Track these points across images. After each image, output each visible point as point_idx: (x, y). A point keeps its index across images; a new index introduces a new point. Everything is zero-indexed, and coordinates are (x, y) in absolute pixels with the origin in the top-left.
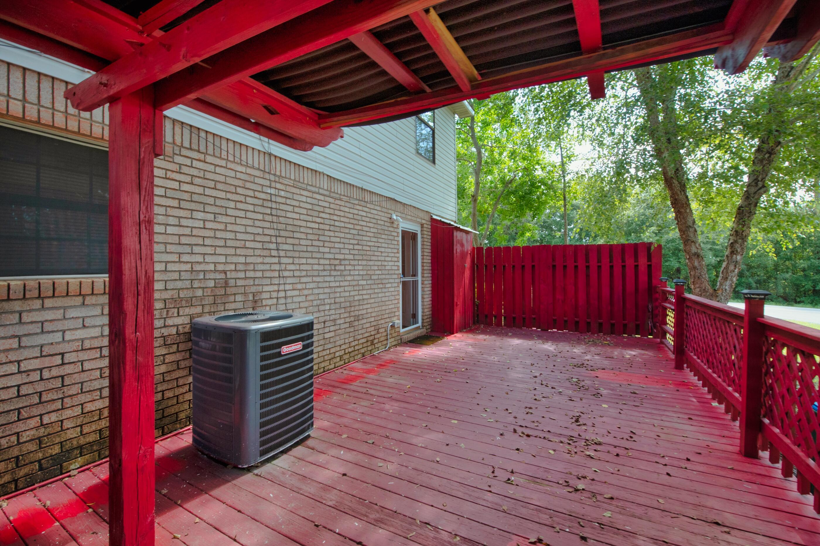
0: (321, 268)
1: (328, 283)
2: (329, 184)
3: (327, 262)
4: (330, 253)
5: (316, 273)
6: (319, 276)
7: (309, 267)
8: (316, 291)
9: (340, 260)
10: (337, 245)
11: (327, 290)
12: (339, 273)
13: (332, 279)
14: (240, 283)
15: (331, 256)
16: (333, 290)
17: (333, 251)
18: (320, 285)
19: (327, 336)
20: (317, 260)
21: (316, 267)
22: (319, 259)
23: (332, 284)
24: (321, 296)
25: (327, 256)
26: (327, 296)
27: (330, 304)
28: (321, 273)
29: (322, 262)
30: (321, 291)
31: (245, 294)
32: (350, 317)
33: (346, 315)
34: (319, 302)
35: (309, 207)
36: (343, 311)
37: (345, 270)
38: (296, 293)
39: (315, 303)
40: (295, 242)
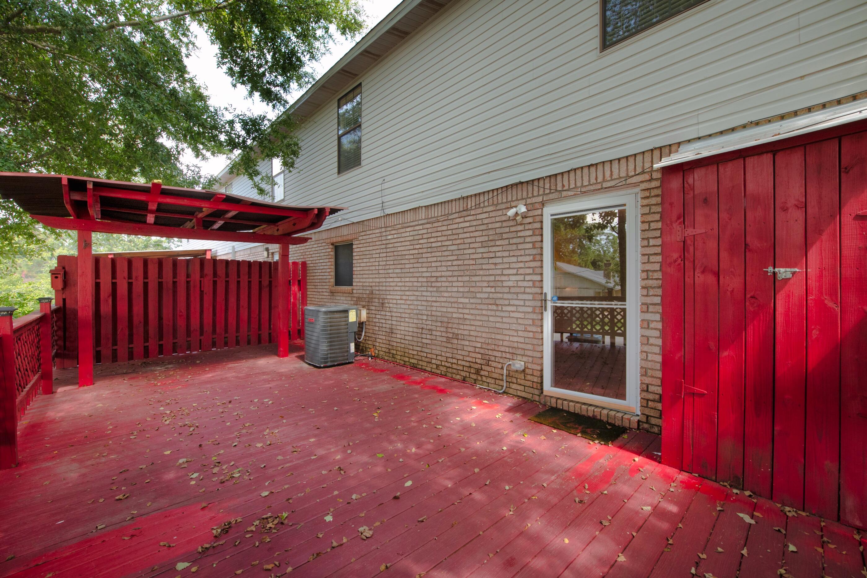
0: (420, 284)
1: (425, 298)
2: (427, 213)
3: (425, 280)
4: (427, 272)
5: (415, 289)
6: (417, 291)
7: (410, 284)
8: (415, 303)
9: (437, 277)
10: (433, 264)
11: (424, 303)
12: (435, 289)
13: (429, 294)
14: (377, 292)
15: (428, 274)
16: (429, 304)
17: (429, 270)
18: (419, 298)
19: (424, 341)
20: (416, 278)
21: (415, 284)
22: (417, 277)
23: (429, 299)
24: (420, 308)
25: (424, 274)
26: (424, 308)
27: (427, 315)
28: (420, 289)
29: (420, 279)
30: (419, 303)
31: (379, 299)
32: (447, 332)
33: (442, 329)
34: (418, 311)
35: (412, 238)
36: (439, 324)
37: (441, 286)
38: (403, 302)
39: (415, 312)
40: (403, 266)
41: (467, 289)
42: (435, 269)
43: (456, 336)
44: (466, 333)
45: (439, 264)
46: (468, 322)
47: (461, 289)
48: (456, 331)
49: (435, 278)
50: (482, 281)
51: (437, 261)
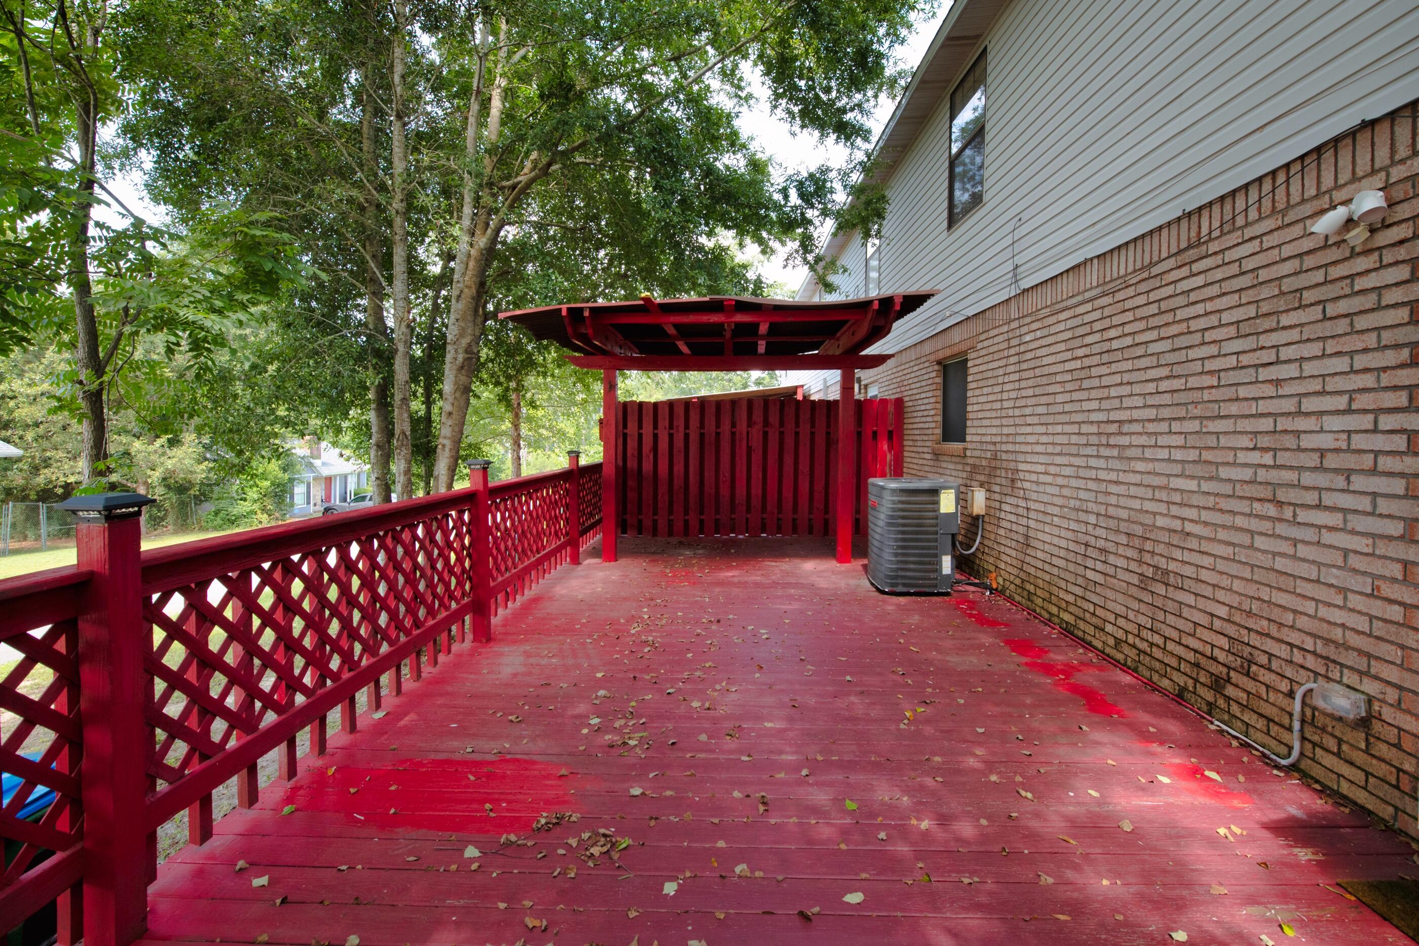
0: (1083, 440)
1: (1094, 472)
2: (1102, 270)
3: (1094, 429)
4: (1099, 410)
5: (1074, 450)
6: (1077, 455)
7: (1063, 439)
8: (1074, 483)
9: (1120, 422)
10: (1114, 392)
11: (1092, 485)
12: (1115, 452)
13: (1102, 463)
15: (1101, 416)
16: (1103, 487)
17: (1105, 405)
18: (1082, 473)
19: (1090, 574)
20: (1077, 426)
21: (1074, 439)
22: (1079, 423)
23: (1102, 475)
24: (1082, 495)
25: (1094, 417)
26: (1091, 496)
27: (1098, 515)
28: (1084, 451)
29: (1085, 429)
30: (1081, 483)
32: (1140, 562)
33: (1130, 553)
34: (1078, 503)
35: (1069, 335)
36: (1123, 539)
37: (1130, 446)
38: (1048, 479)
39: (1072, 503)
40: (1049, 399)
41: (1193, 455)
42: (1116, 403)
43: (1163, 577)
44: (1189, 571)
45: (1126, 390)
46: (1193, 544)
47: (1178, 455)
48: (1162, 563)
49: (1116, 425)
50: (1235, 432)
51: (1121, 384)
